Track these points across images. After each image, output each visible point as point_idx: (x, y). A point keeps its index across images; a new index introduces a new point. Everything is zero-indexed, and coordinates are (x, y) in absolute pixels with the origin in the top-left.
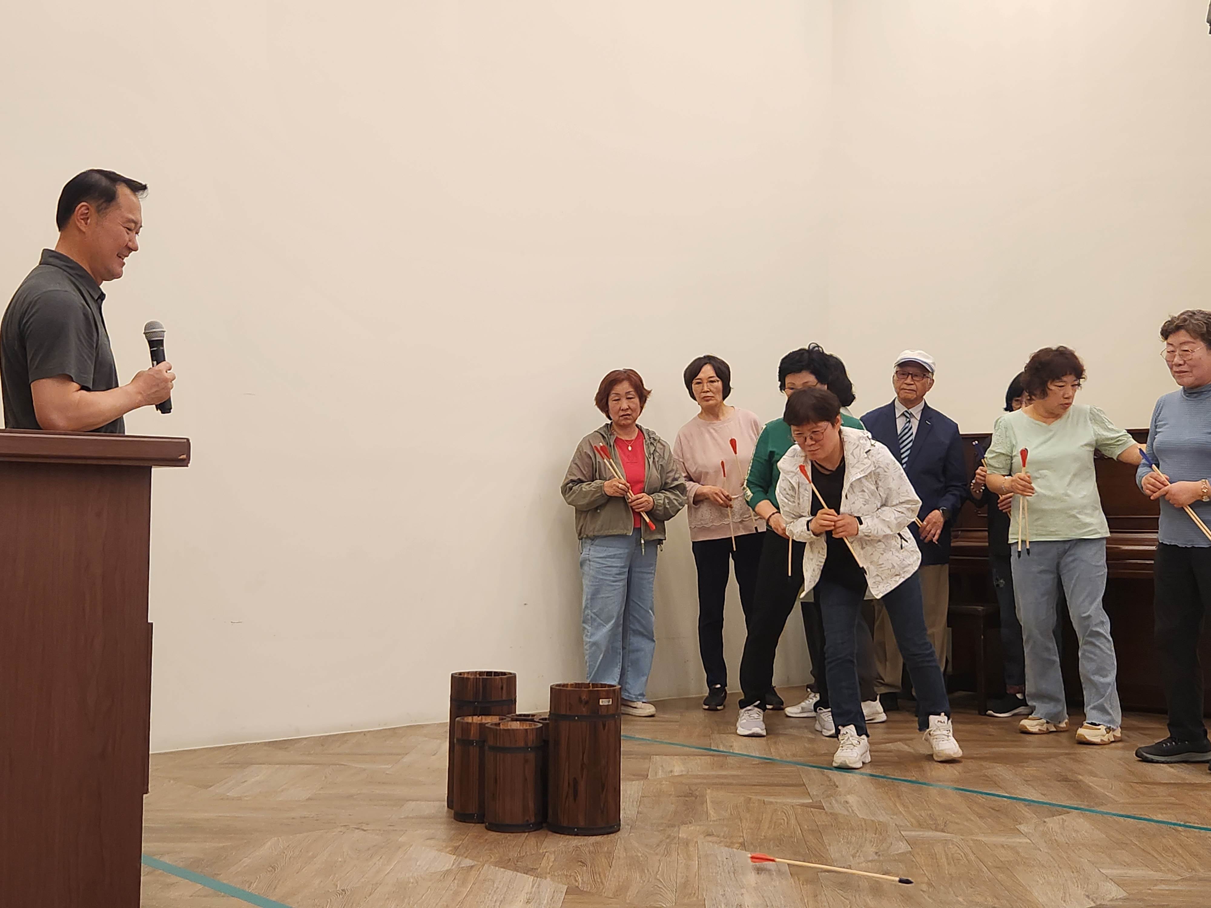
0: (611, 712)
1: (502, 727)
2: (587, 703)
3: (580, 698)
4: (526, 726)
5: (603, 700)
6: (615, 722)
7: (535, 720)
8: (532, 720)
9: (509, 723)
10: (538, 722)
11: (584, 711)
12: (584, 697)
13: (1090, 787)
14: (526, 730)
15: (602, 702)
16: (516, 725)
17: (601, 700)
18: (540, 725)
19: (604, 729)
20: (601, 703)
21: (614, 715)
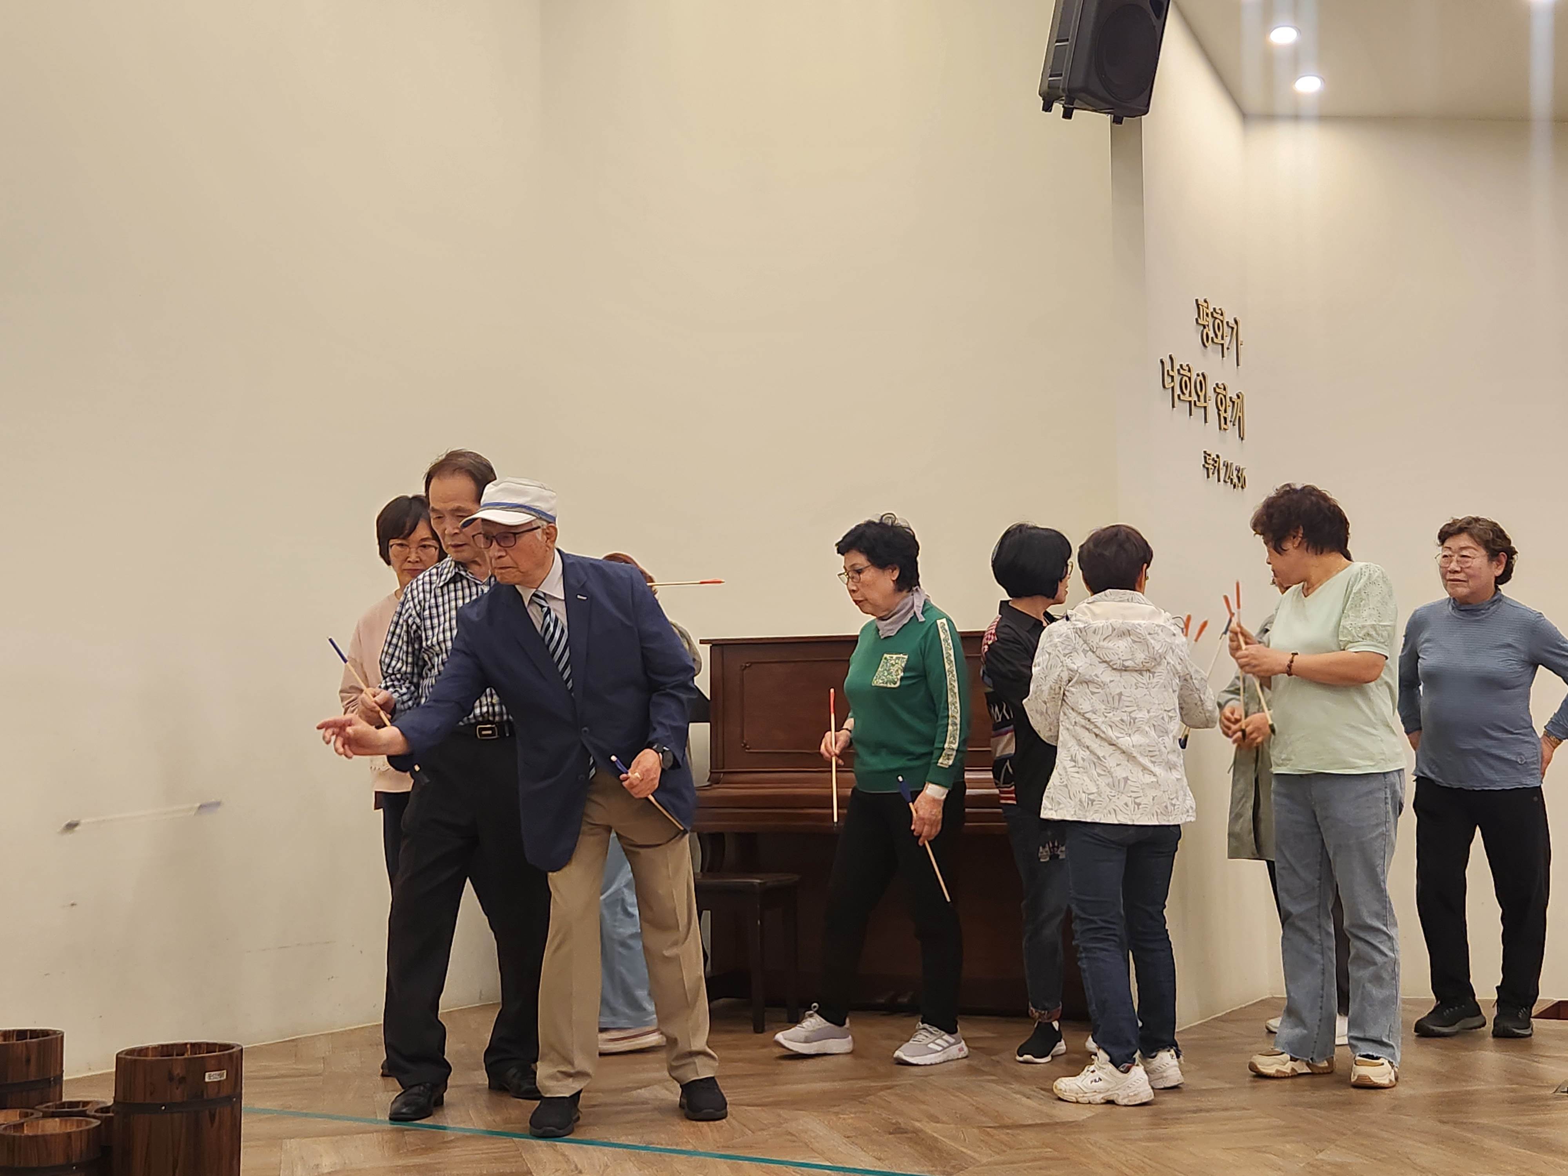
0: (225, 1092)
1: (27, 1131)
2: (182, 1080)
3: (170, 1073)
4: (71, 1127)
5: (212, 1073)
6: (232, 1109)
7: (88, 1112)
8: (83, 1114)
9: (41, 1122)
10: (94, 1117)
11: (178, 1094)
12: (178, 1071)
13: (936, 1139)
14: (69, 1135)
15: (210, 1076)
16: (53, 1126)
17: (207, 1074)
18: (97, 1123)
19: (212, 1126)
20: (207, 1080)
21: (229, 1098)
